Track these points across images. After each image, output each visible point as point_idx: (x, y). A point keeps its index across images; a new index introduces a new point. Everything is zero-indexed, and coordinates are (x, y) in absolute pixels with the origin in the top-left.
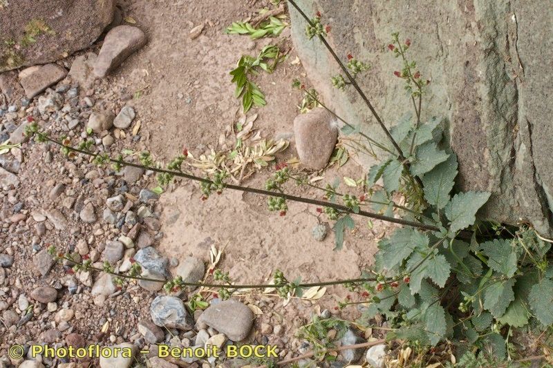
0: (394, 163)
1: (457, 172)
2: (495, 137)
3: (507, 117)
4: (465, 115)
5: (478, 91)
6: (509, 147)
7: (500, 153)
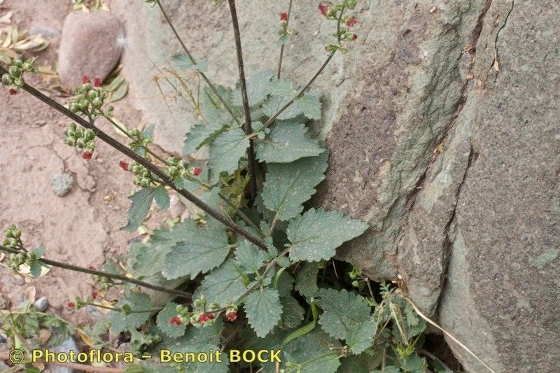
0: (235, 132)
1: (323, 178)
2: (407, 151)
3: (434, 127)
4: (372, 103)
5: (410, 78)
6: (421, 171)
7: (403, 175)
